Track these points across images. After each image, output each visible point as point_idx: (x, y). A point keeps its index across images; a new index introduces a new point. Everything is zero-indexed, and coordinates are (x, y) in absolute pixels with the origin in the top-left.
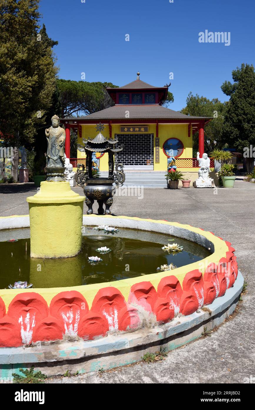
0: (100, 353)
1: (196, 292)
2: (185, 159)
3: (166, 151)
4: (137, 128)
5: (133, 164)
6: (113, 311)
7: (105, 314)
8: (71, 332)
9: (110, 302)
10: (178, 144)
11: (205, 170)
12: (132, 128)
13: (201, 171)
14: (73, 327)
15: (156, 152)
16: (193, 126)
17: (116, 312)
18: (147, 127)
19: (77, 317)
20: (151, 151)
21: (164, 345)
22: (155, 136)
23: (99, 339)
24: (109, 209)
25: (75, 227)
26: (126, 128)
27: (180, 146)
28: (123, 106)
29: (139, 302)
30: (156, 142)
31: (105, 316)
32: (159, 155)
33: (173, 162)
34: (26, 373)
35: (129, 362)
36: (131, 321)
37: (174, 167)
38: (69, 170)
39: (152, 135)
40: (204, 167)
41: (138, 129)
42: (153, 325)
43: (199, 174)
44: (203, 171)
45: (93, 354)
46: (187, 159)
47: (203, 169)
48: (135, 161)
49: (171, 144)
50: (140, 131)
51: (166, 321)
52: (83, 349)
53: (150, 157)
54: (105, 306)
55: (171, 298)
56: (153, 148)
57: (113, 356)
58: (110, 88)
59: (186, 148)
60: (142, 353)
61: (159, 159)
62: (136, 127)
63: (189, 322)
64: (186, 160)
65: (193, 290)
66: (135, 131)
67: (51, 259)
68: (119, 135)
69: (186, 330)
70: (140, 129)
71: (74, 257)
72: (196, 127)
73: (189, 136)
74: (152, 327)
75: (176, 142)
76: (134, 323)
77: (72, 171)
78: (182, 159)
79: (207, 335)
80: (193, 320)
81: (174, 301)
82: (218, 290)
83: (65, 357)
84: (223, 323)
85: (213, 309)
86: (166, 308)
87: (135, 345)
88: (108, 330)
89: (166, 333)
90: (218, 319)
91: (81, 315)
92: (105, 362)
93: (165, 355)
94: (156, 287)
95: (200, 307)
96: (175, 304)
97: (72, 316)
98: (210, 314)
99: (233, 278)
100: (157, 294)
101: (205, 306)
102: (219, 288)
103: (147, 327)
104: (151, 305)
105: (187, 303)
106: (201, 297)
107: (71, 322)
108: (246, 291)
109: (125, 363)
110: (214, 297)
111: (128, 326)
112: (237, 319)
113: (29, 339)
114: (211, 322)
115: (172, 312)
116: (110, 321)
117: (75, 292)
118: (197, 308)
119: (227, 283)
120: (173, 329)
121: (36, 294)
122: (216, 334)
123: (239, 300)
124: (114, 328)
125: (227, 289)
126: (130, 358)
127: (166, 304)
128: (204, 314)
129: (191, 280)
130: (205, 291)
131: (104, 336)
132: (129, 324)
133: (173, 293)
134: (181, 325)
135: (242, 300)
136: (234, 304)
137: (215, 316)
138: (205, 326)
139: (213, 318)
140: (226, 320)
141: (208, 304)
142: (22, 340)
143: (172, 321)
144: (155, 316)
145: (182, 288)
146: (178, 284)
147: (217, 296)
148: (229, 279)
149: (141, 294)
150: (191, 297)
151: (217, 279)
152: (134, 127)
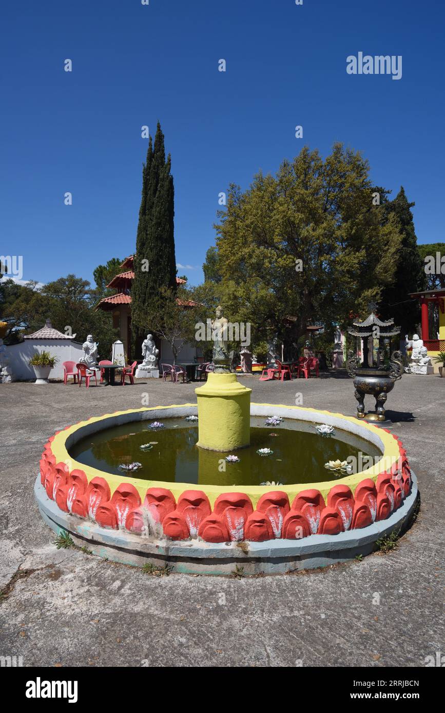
1: (229, 520)
6: (125, 508)
7: (118, 508)
8: (92, 515)
9: (123, 498)
14: (93, 510)
17: (127, 509)
19: (98, 502)
21: (171, 564)
23: (109, 529)
29: (150, 508)
31: (116, 510)
35: (131, 563)
36: (134, 523)
38: (423, 354)
42: (161, 536)
45: (99, 540)
51: (174, 538)
52: (92, 533)
54: (120, 500)
55: (188, 516)
57: (117, 551)
60: (145, 561)
63: (203, 550)
65: (225, 515)
69: (200, 557)
74: (159, 539)
76: (137, 526)
77: (426, 355)
79: (238, 577)
80: (210, 550)
81: (191, 520)
82: (278, 529)
83: (81, 534)
84: (281, 574)
85: (254, 548)
86: (174, 524)
87: (134, 549)
88: (117, 524)
89: (167, 549)
90: (270, 565)
91: (101, 502)
92: (110, 553)
93: (167, 574)
94: (177, 498)
95: (234, 539)
96: (192, 524)
97: (94, 500)
98: (246, 553)
99: (331, 523)
100: (175, 506)
101: (247, 542)
102: (280, 527)
103: (154, 536)
104: (160, 515)
105: (207, 527)
106: (234, 528)
107: (92, 505)
108: (390, 551)
109: (128, 562)
110: (266, 534)
111: (131, 528)
112: (306, 578)
113: (70, 508)
114: (254, 564)
115: (183, 531)
116: (119, 517)
117: (102, 479)
118: (228, 539)
119: (312, 526)
120: (178, 548)
121: (82, 473)
122: (250, 581)
123: (354, 557)
124: (122, 524)
125: (314, 534)
126: (132, 559)
127: (175, 519)
128: (232, 549)
129: (224, 503)
130: (247, 523)
131: (113, 528)
132: (132, 526)
133: (192, 510)
134: (190, 549)
135: (361, 561)
136: (327, 559)
137: (260, 558)
138: (239, 565)
139: (258, 560)
140: (290, 572)
141: (252, 541)
142: (67, 507)
143: (186, 541)
144: (162, 528)
145: (213, 508)
146: (203, 503)
147: (279, 537)
148: (317, 520)
149: (154, 500)
150: (214, 522)
151: (279, 514)
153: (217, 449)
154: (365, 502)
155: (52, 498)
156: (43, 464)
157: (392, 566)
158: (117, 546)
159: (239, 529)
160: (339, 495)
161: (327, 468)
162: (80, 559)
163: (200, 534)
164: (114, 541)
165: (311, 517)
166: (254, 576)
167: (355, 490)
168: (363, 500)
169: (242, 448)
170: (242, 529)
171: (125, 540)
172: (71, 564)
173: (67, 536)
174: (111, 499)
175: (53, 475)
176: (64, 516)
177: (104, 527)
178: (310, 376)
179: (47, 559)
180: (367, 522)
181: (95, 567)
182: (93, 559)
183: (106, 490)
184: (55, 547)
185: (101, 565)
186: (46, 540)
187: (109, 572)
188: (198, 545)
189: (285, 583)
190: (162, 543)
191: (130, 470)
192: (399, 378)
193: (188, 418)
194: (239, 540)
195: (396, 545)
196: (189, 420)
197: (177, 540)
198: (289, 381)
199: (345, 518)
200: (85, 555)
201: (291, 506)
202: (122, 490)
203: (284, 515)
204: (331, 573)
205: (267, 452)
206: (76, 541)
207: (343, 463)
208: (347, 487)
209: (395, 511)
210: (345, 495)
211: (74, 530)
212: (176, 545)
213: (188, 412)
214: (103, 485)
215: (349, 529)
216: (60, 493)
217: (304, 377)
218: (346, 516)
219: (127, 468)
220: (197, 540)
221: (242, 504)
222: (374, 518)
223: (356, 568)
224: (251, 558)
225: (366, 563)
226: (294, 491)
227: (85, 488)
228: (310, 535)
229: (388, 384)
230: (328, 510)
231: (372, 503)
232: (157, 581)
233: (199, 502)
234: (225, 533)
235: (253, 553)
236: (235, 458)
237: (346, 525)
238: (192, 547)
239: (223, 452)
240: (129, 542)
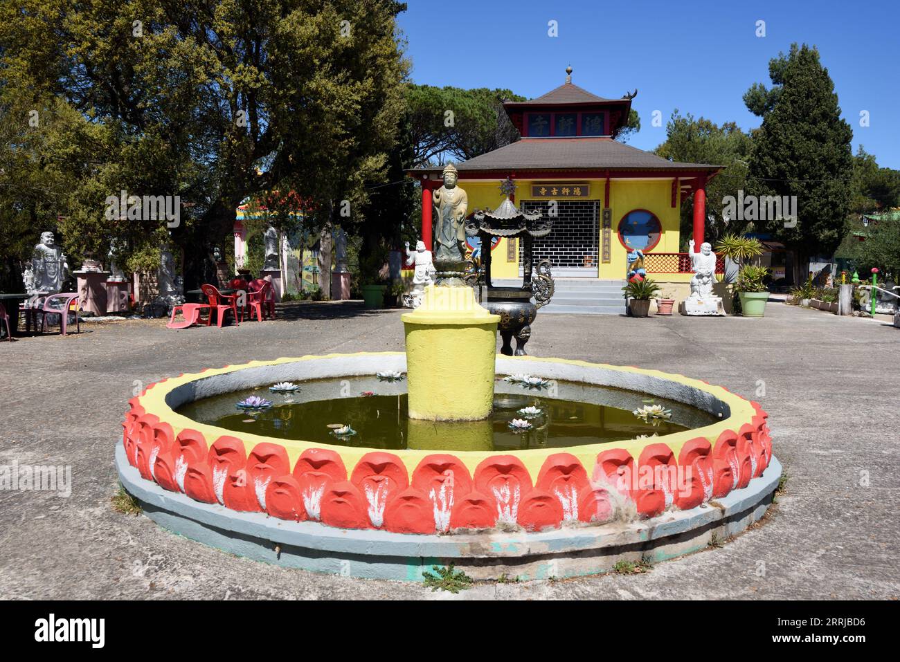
0: (552, 552)
1: (701, 474)
2: (664, 255)
3: (625, 237)
4: (566, 187)
6: (570, 491)
7: (558, 494)
8: (508, 516)
9: (566, 476)
10: (649, 224)
11: (705, 279)
12: (557, 188)
13: (696, 281)
14: (511, 509)
15: (604, 239)
16: (681, 185)
17: (574, 492)
18: (587, 187)
19: (517, 495)
20: (594, 237)
21: (648, 553)
22: (602, 206)
23: (549, 530)
24: (523, 349)
25: (485, 368)
26: (543, 189)
27: (653, 227)
28: (536, 141)
29: (610, 480)
30: (605, 219)
31: (557, 498)
32: (609, 246)
33: (638, 261)
34: (442, 572)
35: (594, 571)
36: (598, 507)
37: (640, 271)
39: (597, 204)
40: (703, 272)
41: (567, 191)
42: (631, 518)
43: (692, 286)
44: (700, 280)
45: (541, 552)
46: (669, 255)
47: (701, 276)
48: (560, 257)
49: (635, 223)
50: (571, 194)
51: (651, 514)
52: (527, 543)
53: (592, 250)
54: (557, 481)
56: (598, 231)
57: (570, 559)
58: (512, 103)
59: (666, 232)
60: (614, 559)
61: (609, 253)
62: (563, 187)
63: (688, 520)
64: (666, 256)
65: (695, 470)
66: (563, 195)
67: (446, 421)
68: (529, 204)
69: (684, 531)
70: (572, 189)
71: (483, 420)
72: (689, 187)
73: (673, 205)
74: (629, 522)
75: (645, 219)
76: (603, 510)
78: (658, 254)
79: (715, 547)
80: (695, 517)
82: (737, 477)
85: (728, 505)
86: (652, 493)
87: (604, 546)
88: (562, 519)
89: (651, 531)
90: (735, 524)
91: (522, 492)
92: (559, 567)
93: (650, 567)
95: (705, 500)
97: (509, 493)
98: (723, 511)
102: (739, 473)
103: (622, 520)
106: (709, 483)
107: (507, 502)
109: (588, 571)
110: (728, 486)
113: (445, 524)
114: (724, 527)
115: (656, 503)
116: (565, 506)
118: (702, 500)
119: (753, 468)
120: (663, 526)
122: (732, 545)
124: (572, 515)
125: (754, 479)
128: (707, 513)
131: (556, 527)
132: (594, 513)
138: (714, 531)
139: (728, 520)
141: (719, 497)
142: (433, 524)
143: (663, 515)
144: (634, 505)
146: (668, 459)
147: (735, 487)
149: (614, 468)
151: (736, 458)
152: (560, 186)
158: (576, 549)
163: (675, 502)
165: (753, 457)
166: (727, 541)
170: (713, 484)
171: (592, 536)
174: (534, 484)
176: (439, 540)
188: (678, 516)
190: (638, 527)
192: (546, 302)
194: (709, 500)
197: (655, 516)
200: (514, 585)
201: (737, 447)
206: (475, 573)
214: (519, 464)
220: (675, 510)
221: (707, 450)
223: (786, 510)
224: (729, 517)
225: (784, 504)
229: (527, 311)
232: (654, 576)
234: (699, 492)
235: (729, 510)
240: (599, 537)
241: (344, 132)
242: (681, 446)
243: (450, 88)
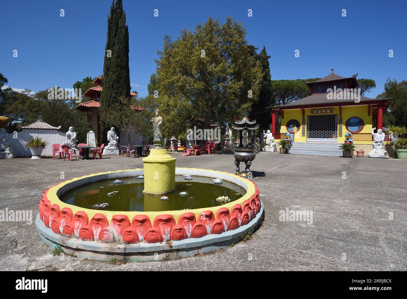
0: (85, 249)
1: (162, 230)
2: (365, 134)
3: (348, 127)
4: (324, 110)
5: (321, 138)
6: (98, 227)
7: (93, 228)
8: (77, 233)
9: (97, 222)
10: (359, 122)
11: (379, 143)
13: (375, 144)
14: (77, 231)
15: (339, 128)
16: (373, 107)
17: (100, 228)
18: (332, 110)
19: (80, 226)
20: (336, 127)
21: (127, 257)
22: (339, 116)
23: (88, 241)
26: (315, 111)
27: (361, 123)
28: (318, 95)
29: (114, 226)
30: (340, 121)
31: (93, 229)
32: (341, 131)
33: (348, 136)
35: (103, 260)
36: (104, 236)
37: (350, 140)
38: (272, 141)
39: (337, 115)
40: (378, 140)
41: (324, 111)
42: (121, 242)
43: (373, 146)
44: (376, 144)
45: (81, 248)
46: (367, 134)
47: (377, 142)
48: (322, 135)
49: (353, 122)
50: (326, 112)
51: (129, 242)
52: (77, 244)
53: (335, 132)
54: (95, 224)
55: (138, 229)
56: (337, 125)
57: (93, 253)
58: (308, 83)
59: (366, 125)
60: (111, 257)
61: (342, 134)
65: (159, 228)
66: (322, 113)
68: (310, 117)
69: (144, 252)
70: (326, 111)
72: (377, 108)
73: (369, 115)
74: (120, 244)
75: (357, 120)
76: (106, 237)
77: (274, 141)
79: (167, 260)
80: (151, 247)
81: (140, 231)
82: (189, 233)
83: (69, 245)
84: (191, 257)
85: (176, 244)
86: (129, 234)
87: (104, 251)
88: (93, 238)
89: (125, 249)
90: (185, 252)
91: (82, 225)
92: (89, 255)
93: (125, 263)
94: (131, 220)
95: (164, 240)
96: (140, 234)
97: (78, 225)
98: (171, 247)
99: (218, 228)
100: (130, 224)
101: (172, 241)
102: (190, 231)
103: (117, 243)
104: (121, 230)
105: (149, 235)
106: (165, 234)
107: (76, 228)
108: (248, 241)
109: (101, 259)
110: (182, 236)
111: (102, 239)
112: (204, 258)
113: (62, 231)
114: (176, 253)
115: (134, 238)
116: (95, 233)
117: (83, 212)
118: (161, 240)
119: (208, 230)
120: (131, 248)
121: (70, 209)
122: (173, 262)
123: (230, 245)
124: (96, 237)
125: (209, 234)
126: (103, 257)
127: (130, 232)
128: (163, 246)
129: (159, 221)
130: (172, 231)
131: (91, 240)
132: (103, 238)
133: (140, 226)
134: (139, 248)
135: (233, 246)
136: (215, 247)
137: (179, 249)
138: (167, 254)
139: (178, 250)
140: (196, 255)
141: (175, 240)
142: (59, 231)
143: (136, 244)
144: (122, 237)
145: (152, 224)
146: (146, 221)
147: (190, 237)
148: (211, 227)
149: (117, 222)
150: (153, 231)
151: (190, 225)
152: (321, 110)
153: (155, 194)
154: (236, 216)
155: (48, 226)
156: (41, 206)
157: (248, 248)
158: (93, 250)
159: (167, 235)
160: (222, 213)
161: (217, 200)
162: (69, 260)
163: (145, 239)
164: (91, 247)
165: (207, 225)
166: (175, 259)
167: (231, 210)
168: (235, 215)
169: (170, 193)
170: (169, 234)
171: (98, 246)
172: (63, 264)
173: (60, 248)
174: (89, 223)
175: (49, 212)
176: (57, 237)
177: (85, 240)
178: (211, 153)
179: (46, 263)
180: (237, 226)
181: (79, 264)
182: (77, 260)
183: (86, 218)
184: (51, 256)
185: (83, 262)
186: (45, 252)
187: (88, 266)
188: (144, 245)
189: (193, 261)
190: (122, 246)
191: (101, 207)
193: (137, 177)
194: (168, 240)
195: (251, 238)
196: (138, 178)
197: (131, 243)
198: (199, 156)
199: (225, 225)
200: (72, 258)
201: (196, 220)
202: (96, 218)
203: (193, 225)
204: (217, 254)
205: (184, 194)
206: (65, 250)
207: (226, 198)
208: (227, 208)
209: (251, 220)
210: (226, 213)
211: (65, 244)
212: (130, 246)
213: (138, 174)
214: (84, 215)
215: (227, 231)
216: (54, 223)
217: (208, 154)
218: (226, 224)
219: (99, 206)
220: (143, 242)
221: (169, 220)
222: (240, 224)
223: (230, 250)
224: (174, 249)
225: (235, 247)
226: (198, 212)
227: (71, 218)
228: (207, 235)
229: (252, 156)
230: (217, 221)
231: (240, 216)
232: (119, 268)
233: (144, 221)
234: (159, 237)
235: (175, 246)
236: (165, 198)
237: (226, 228)
238: (140, 247)
239: (159, 195)
240: (101, 247)
241: (234, 98)
242: (155, 217)
243: (299, 80)
